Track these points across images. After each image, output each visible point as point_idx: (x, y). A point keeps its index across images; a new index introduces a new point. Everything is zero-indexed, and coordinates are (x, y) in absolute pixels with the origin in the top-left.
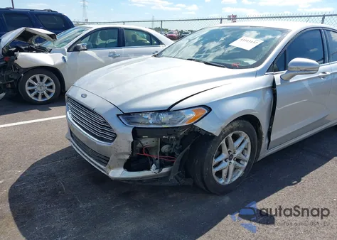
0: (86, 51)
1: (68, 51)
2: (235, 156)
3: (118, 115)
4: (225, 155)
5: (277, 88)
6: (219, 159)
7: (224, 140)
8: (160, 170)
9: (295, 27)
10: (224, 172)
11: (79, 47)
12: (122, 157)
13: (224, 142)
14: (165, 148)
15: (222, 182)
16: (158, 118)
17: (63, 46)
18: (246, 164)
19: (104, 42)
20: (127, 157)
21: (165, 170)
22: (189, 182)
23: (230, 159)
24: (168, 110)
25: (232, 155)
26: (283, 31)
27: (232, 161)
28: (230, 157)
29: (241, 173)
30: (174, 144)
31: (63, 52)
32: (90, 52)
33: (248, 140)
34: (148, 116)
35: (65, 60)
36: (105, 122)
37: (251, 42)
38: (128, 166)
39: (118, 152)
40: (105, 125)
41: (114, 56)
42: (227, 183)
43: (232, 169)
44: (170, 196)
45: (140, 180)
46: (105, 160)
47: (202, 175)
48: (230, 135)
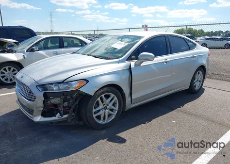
0: (38, 52)
1: (27, 51)
2: (108, 107)
3: (37, 86)
4: (101, 106)
5: (132, 70)
6: (98, 109)
7: (99, 98)
8: (62, 116)
9: (147, 35)
10: (102, 116)
11: (34, 49)
12: (39, 109)
13: (99, 99)
14: (66, 104)
15: (101, 122)
16: (59, 86)
17: (24, 48)
18: (116, 112)
19: (53, 45)
20: (42, 109)
21: (65, 116)
22: (81, 123)
23: (106, 109)
24: (63, 82)
25: (106, 107)
26: (140, 38)
27: (107, 110)
28: (105, 108)
29: (113, 117)
30: (71, 101)
31: (23, 52)
32: (41, 52)
33: (116, 98)
34: (53, 86)
35: (25, 57)
36: (30, 90)
37: (122, 44)
38: (44, 114)
39: (37, 106)
40: (30, 92)
41: (57, 54)
42: (104, 123)
43: (107, 114)
44: (72, 132)
45: (52, 122)
46: (31, 112)
47: (87, 118)
48: (103, 96)
